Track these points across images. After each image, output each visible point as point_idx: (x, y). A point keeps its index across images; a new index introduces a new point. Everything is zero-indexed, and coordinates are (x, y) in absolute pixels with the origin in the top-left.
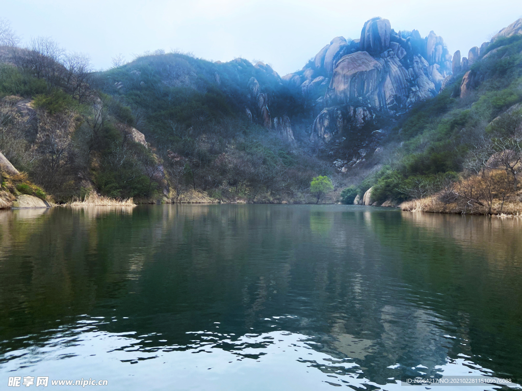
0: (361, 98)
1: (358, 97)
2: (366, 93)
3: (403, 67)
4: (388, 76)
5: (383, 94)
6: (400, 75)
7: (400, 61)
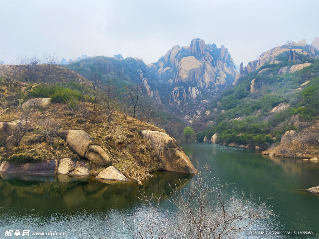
0: (193, 82)
1: (192, 81)
2: (196, 80)
3: (212, 66)
4: (206, 71)
5: (204, 80)
6: (211, 70)
7: (210, 62)
